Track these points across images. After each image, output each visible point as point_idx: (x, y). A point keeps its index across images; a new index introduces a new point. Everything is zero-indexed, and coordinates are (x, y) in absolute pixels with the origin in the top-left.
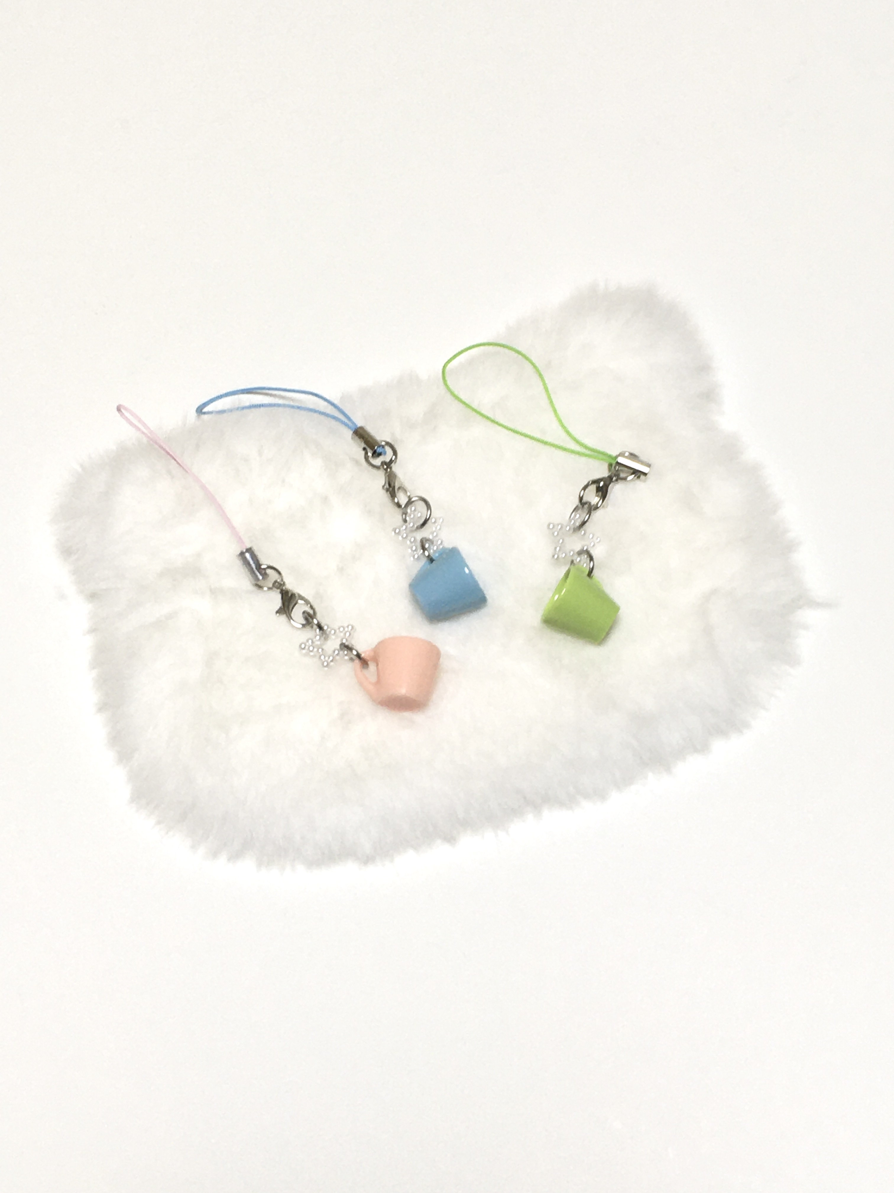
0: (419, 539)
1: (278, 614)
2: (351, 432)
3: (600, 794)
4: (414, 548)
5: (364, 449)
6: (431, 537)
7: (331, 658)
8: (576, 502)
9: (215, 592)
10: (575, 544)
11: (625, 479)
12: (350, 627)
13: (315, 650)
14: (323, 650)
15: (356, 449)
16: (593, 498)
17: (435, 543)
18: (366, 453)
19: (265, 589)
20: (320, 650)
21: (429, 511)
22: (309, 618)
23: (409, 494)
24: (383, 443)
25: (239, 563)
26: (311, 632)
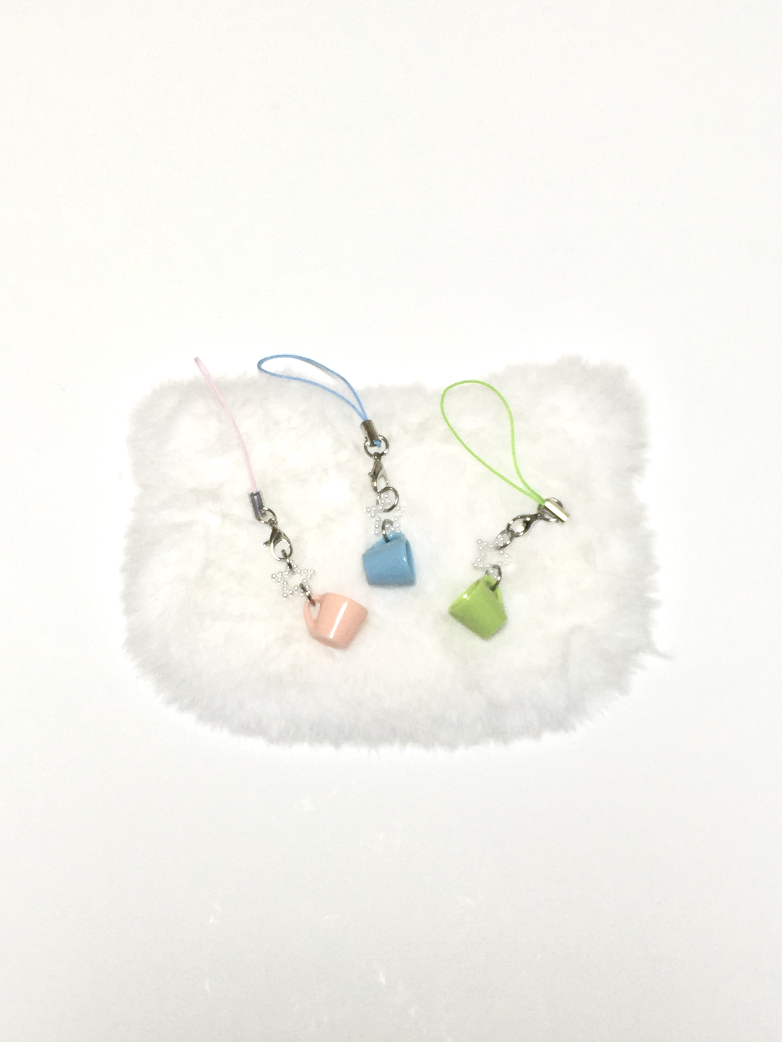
0: (383, 520)
1: (265, 545)
2: (362, 421)
4: (377, 526)
5: (366, 438)
6: (392, 520)
7: (291, 592)
8: (504, 528)
9: (225, 516)
10: (494, 558)
11: (547, 520)
12: (312, 572)
13: (282, 582)
14: (287, 584)
15: (361, 436)
16: (519, 527)
17: (394, 525)
18: (366, 441)
19: (263, 522)
20: (285, 583)
21: (397, 500)
22: (286, 556)
23: (387, 482)
24: (380, 438)
25: (248, 500)
26: (283, 566)
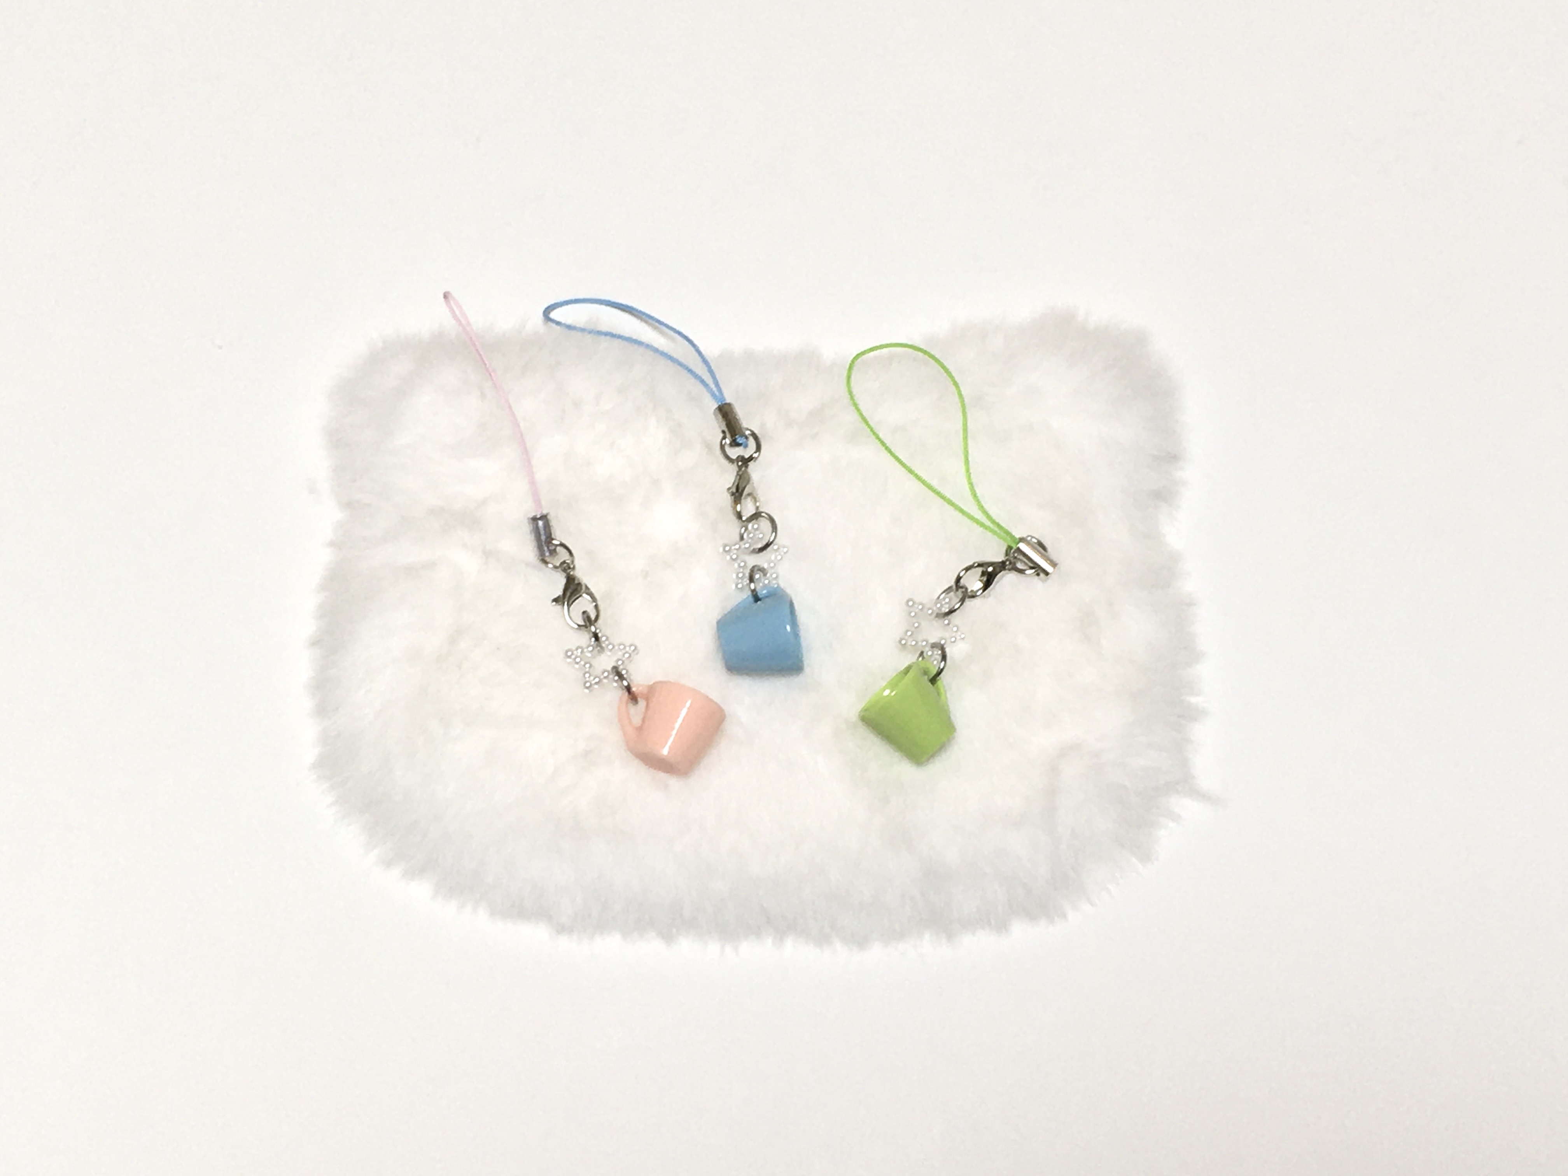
0: (750, 566)
1: (554, 603)
2: (716, 406)
3: (860, 941)
4: (740, 575)
5: (724, 432)
6: (766, 566)
7: (597, 680)
8: (952, 582)
9: (488, 554)
10: (934, 632)
11: (1022, 572)
12: (633, 648)
13: (582, 663)
14: (591, 666)
15: (715, 429)
16: (974, 583)
17: (768, 575)
18: (724, 438)
19: (550, 566)
20: (588, 666)
21: (774, 534)
22: (588, 621)
23: (758, 504)
24: (748, 432)
25: (527, 528)
26: (584, 639)
